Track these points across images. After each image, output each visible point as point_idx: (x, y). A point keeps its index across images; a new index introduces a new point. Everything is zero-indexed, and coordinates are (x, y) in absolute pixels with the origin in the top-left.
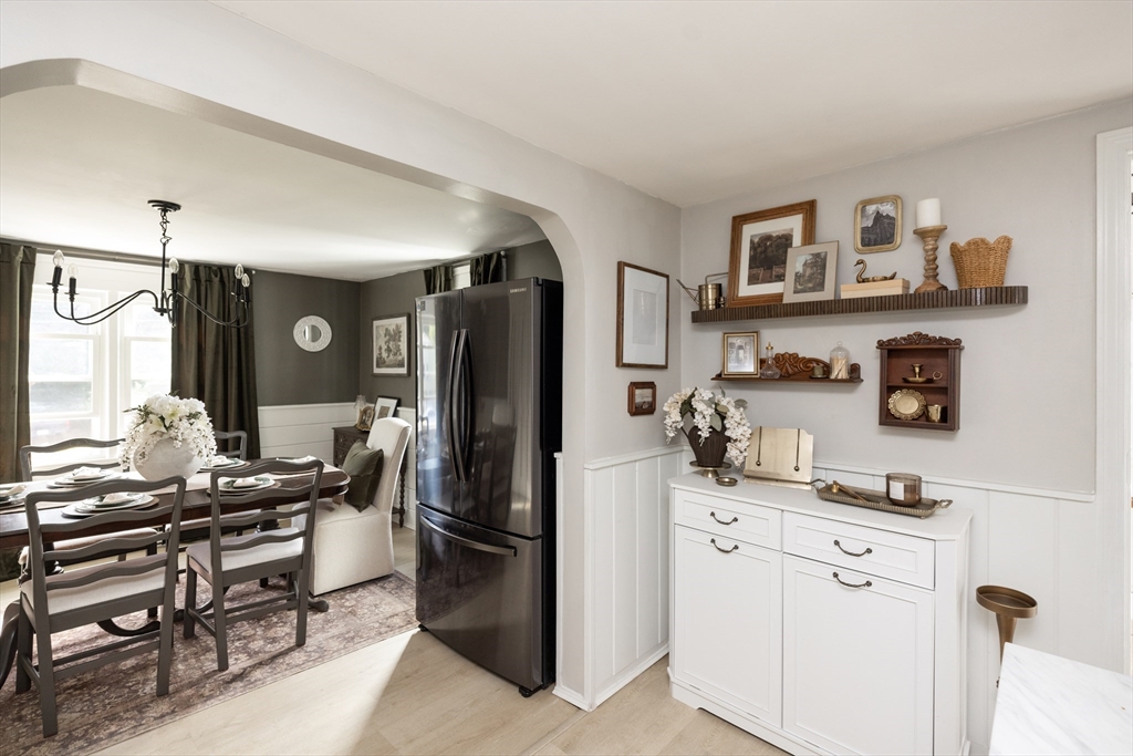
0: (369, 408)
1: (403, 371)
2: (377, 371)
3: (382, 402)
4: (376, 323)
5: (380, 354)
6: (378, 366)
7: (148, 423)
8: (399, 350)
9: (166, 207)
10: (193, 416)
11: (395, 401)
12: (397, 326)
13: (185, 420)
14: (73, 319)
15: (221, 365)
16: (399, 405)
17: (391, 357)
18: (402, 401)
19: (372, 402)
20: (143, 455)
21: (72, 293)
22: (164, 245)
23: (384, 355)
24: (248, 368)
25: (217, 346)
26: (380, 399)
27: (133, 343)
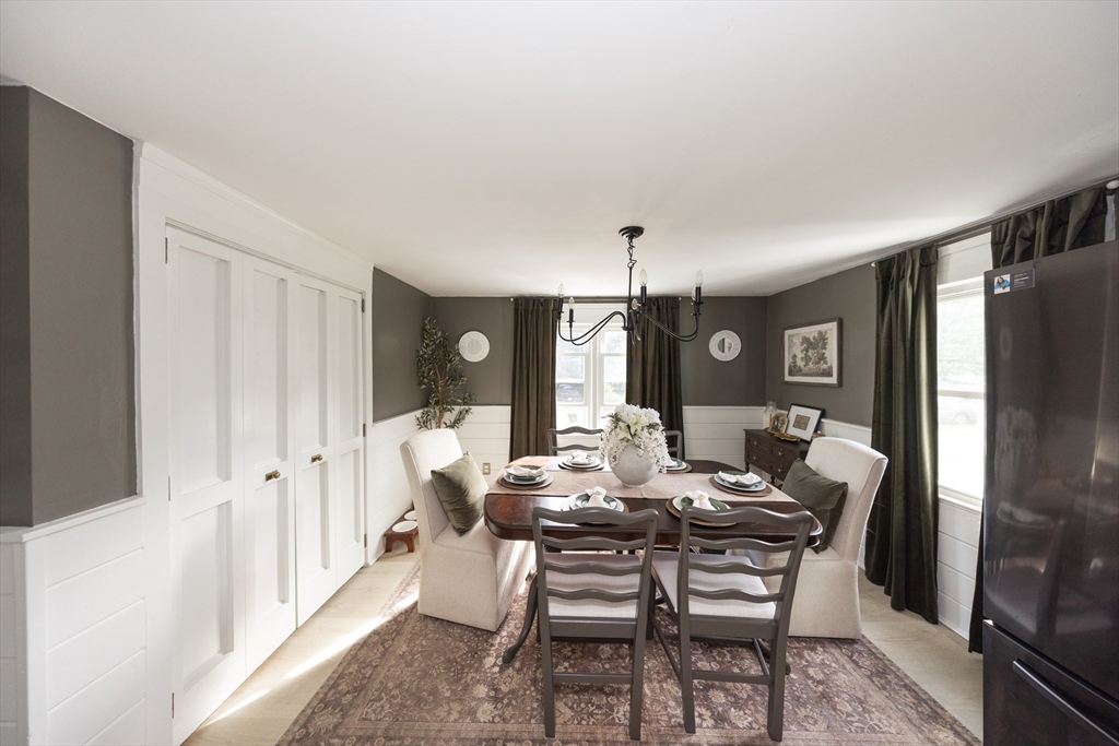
0: (782, 415)
1: (833, 380)
2: (788, 378)
3: (796, 411)
4: (788, 333)
5: (795, 362)
6: (790, 374)
7: (618, 430)
8: (822, 358)
9: (633, 232)
10: (652, 426)
11: (819, 412)
12: (820, 333)
13: (645, 430)
14: (571, 340)
15: (657, 372)
16: (823, 415)
17: (811, 365)
18: (828, 412)
19: (785, 410)
20: (615, 457)
21: (571, 321)
22: (631, 269)
23: (800, 363)
24: (675, 375)
25: (655, 358)
26: (793, 407)
27: (606, 358)
